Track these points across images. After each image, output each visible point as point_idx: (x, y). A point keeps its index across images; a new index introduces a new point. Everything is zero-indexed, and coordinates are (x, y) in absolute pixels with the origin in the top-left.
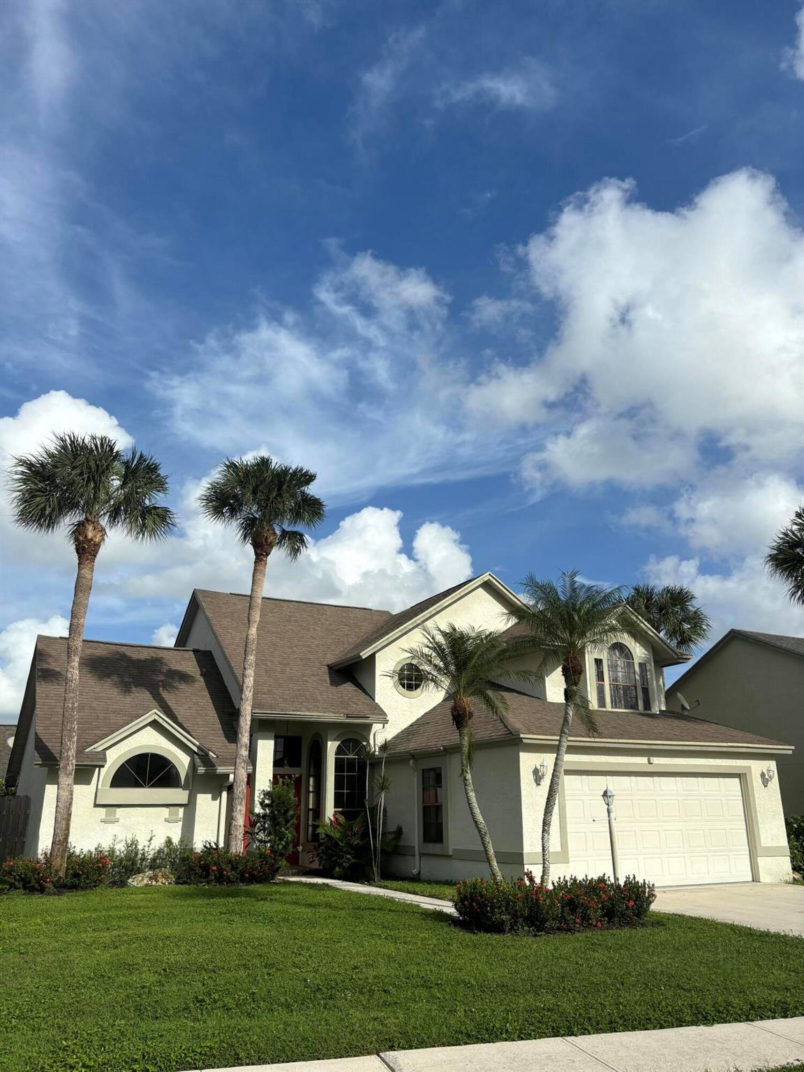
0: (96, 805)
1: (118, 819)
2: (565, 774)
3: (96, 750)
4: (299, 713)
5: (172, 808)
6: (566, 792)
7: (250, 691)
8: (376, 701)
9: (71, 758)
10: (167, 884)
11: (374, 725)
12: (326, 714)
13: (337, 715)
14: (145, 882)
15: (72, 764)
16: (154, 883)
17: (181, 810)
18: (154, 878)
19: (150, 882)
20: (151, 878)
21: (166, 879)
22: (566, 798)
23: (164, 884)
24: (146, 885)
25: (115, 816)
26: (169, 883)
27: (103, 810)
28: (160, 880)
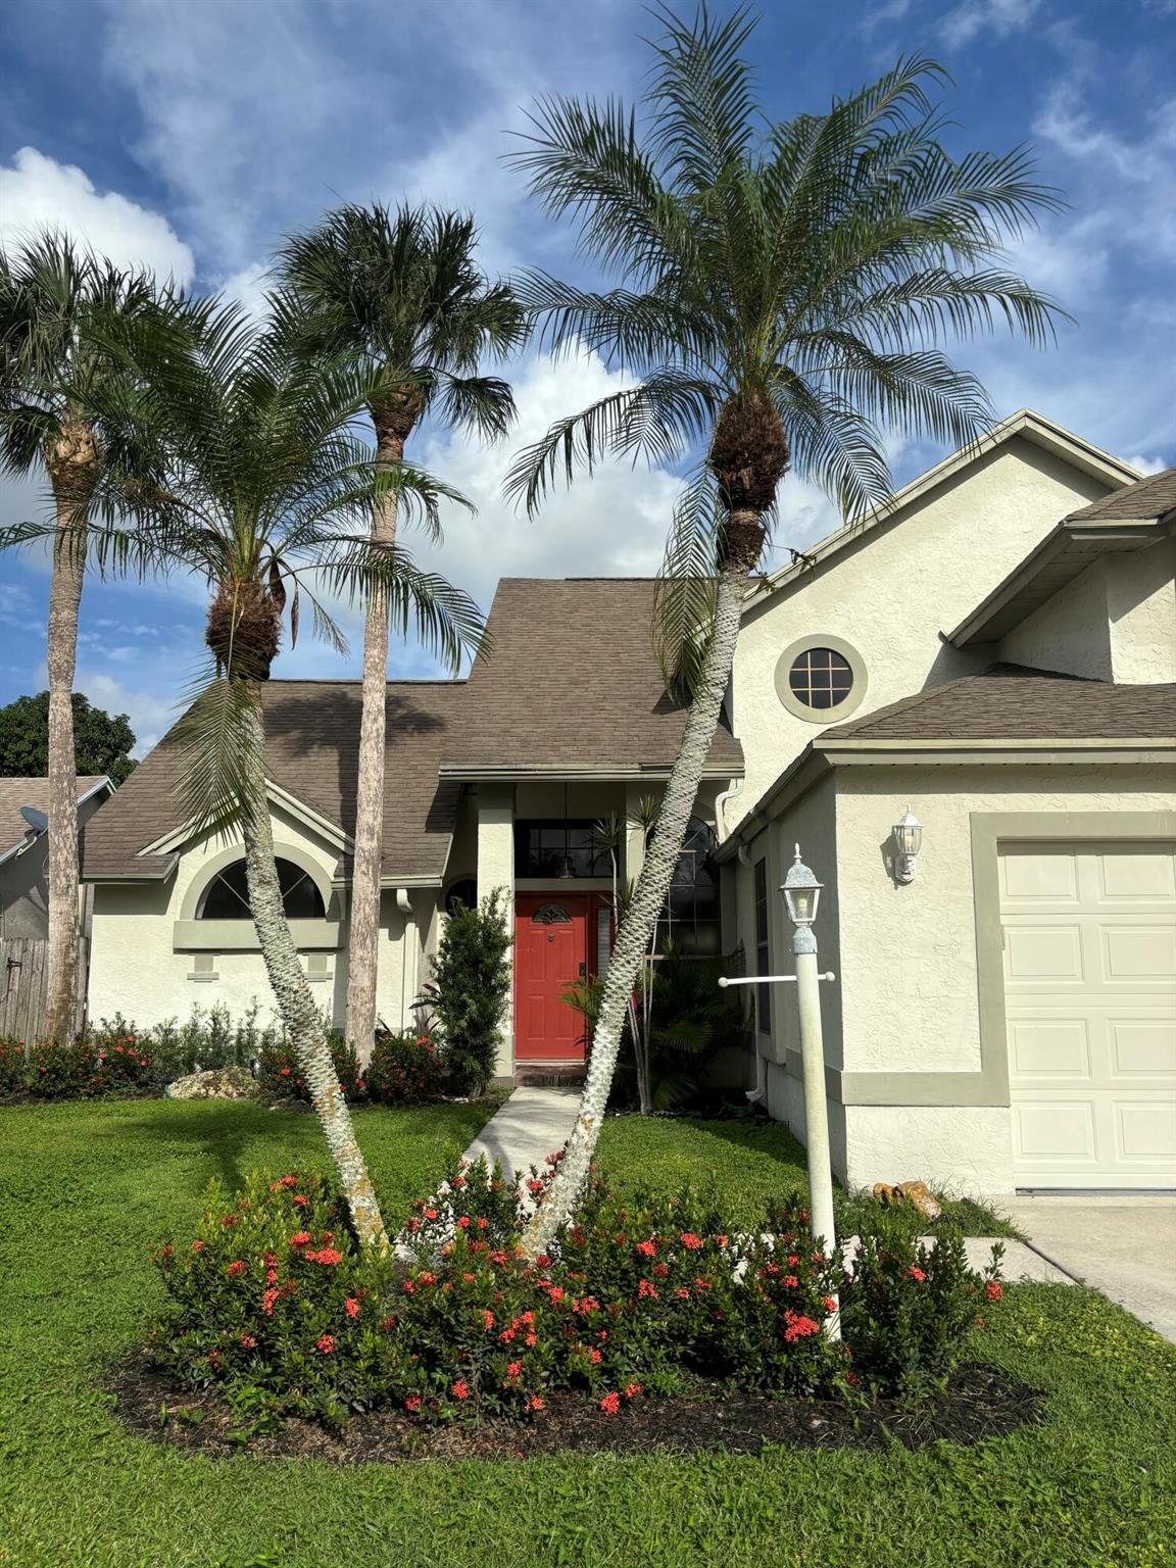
0: (178, 951)
1: (217, 974)
2: (1001, 853)
3: (156, 853)
4: (539, 766)
5: (313, 955)
6: (1003, 903)
7: (375, 720)
8: (737, 734)
9: (63, 866)
10: (235, 1095)
11: (733, 781)
12: (598, 766)
13: (624, 766)
14: (195, 1089)
15: (67, 876)
16: (212, 1092)
17: (331, 961)
18: (214, 1084)
19: (203, 1091)
20: (207, 1084)
21: (235, 1086)
22: (1004, 920)
23: (230, 1095)
24: (196, 1097)
25: (211, 969)
26: (241, 1095)
27: (191, 958)
28: (224, 1088)
